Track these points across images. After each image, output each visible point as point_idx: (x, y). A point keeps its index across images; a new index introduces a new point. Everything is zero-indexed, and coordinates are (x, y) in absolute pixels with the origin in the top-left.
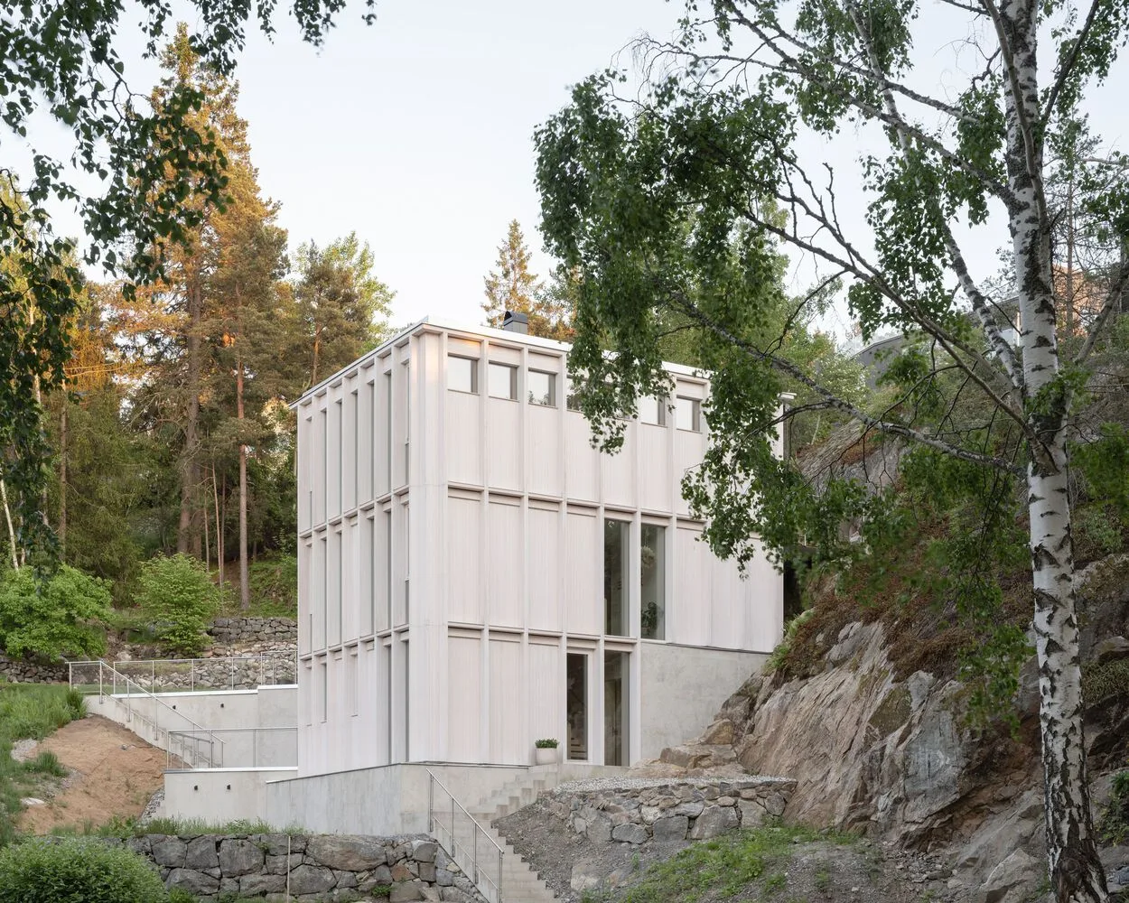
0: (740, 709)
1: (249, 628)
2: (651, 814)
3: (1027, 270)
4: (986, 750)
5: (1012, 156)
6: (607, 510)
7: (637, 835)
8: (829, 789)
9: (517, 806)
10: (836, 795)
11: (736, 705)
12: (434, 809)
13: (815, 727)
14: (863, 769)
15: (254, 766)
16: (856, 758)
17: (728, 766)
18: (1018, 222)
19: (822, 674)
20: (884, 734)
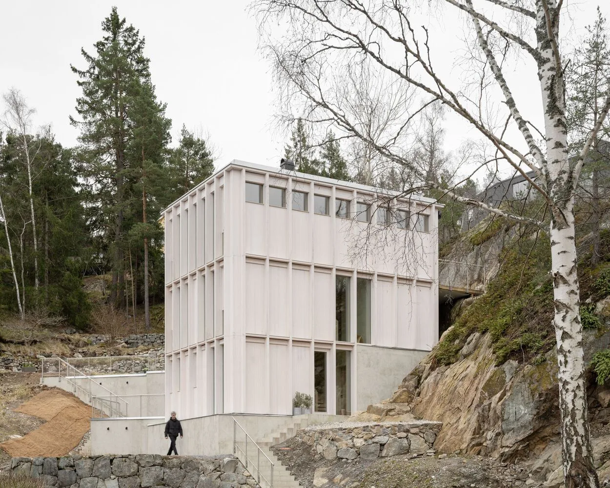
0: (412, 383)
1: (148, 340)
2: (359, 442)
3: (549, 100)
4: (548, 405)
5: (539, 30)
6: (337, 270)
7: (351, 455)
8: (460, 428)
9: (285, 438)
10: (464, 431)
11: (410, 380)
12: (237, 440)
13: (453, 392)
14: (479, 416)
15: (141, 416)
16: (475, 410)
17: (405, 415)
18: (543, 71)
19: (458, 362)
20: (491, 396)
